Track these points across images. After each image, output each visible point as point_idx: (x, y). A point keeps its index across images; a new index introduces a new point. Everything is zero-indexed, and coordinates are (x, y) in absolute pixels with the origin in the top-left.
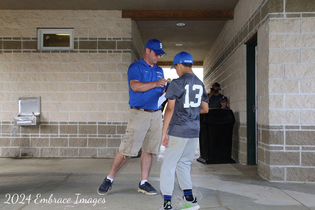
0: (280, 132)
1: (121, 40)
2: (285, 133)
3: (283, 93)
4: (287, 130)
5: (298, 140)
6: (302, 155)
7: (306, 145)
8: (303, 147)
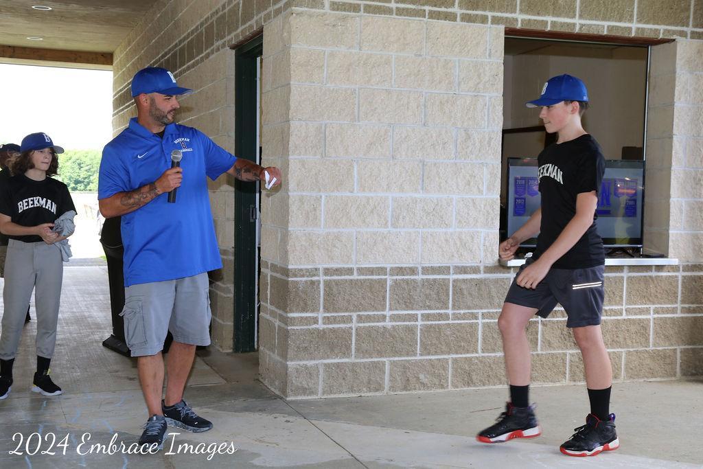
0: (312, 283)
2: (322, 286)
3: (320, 190)
4: (328, 278)
5: (348, 301)
6: (357, 335)
7: (366, 311)
8: (359, 316)
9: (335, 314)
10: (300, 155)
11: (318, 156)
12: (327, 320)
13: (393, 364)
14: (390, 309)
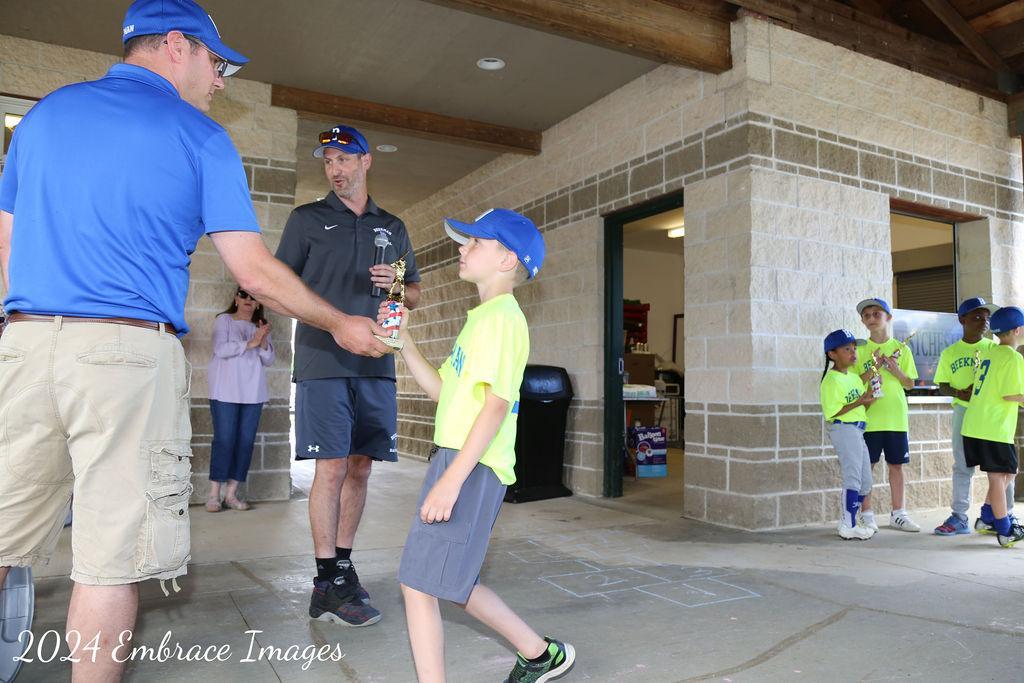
0: (770, 418)
1: (266, 164)
2: (777, 422)
4: (781, 414)
5: (797, 437)
6: (803, 468)
7: (808, 445)
8: (803, 451)
9: (786, 449)
10: (758, 297)
11: (772, 300)
12: (782, 455)
13: (828, 494)
14: (825, 444)
